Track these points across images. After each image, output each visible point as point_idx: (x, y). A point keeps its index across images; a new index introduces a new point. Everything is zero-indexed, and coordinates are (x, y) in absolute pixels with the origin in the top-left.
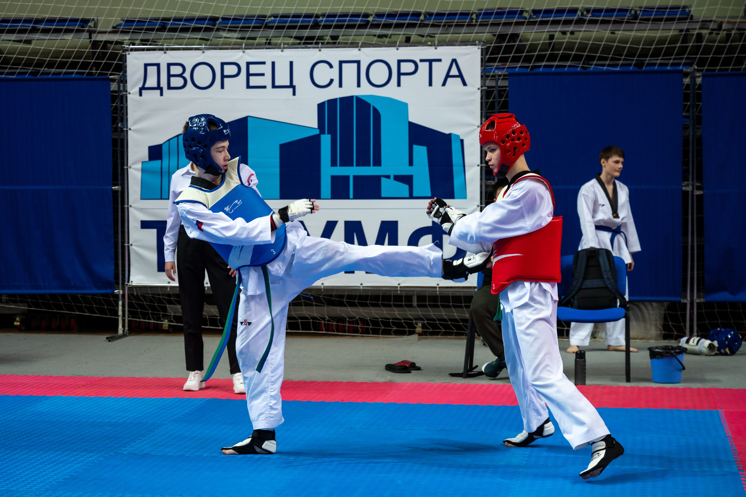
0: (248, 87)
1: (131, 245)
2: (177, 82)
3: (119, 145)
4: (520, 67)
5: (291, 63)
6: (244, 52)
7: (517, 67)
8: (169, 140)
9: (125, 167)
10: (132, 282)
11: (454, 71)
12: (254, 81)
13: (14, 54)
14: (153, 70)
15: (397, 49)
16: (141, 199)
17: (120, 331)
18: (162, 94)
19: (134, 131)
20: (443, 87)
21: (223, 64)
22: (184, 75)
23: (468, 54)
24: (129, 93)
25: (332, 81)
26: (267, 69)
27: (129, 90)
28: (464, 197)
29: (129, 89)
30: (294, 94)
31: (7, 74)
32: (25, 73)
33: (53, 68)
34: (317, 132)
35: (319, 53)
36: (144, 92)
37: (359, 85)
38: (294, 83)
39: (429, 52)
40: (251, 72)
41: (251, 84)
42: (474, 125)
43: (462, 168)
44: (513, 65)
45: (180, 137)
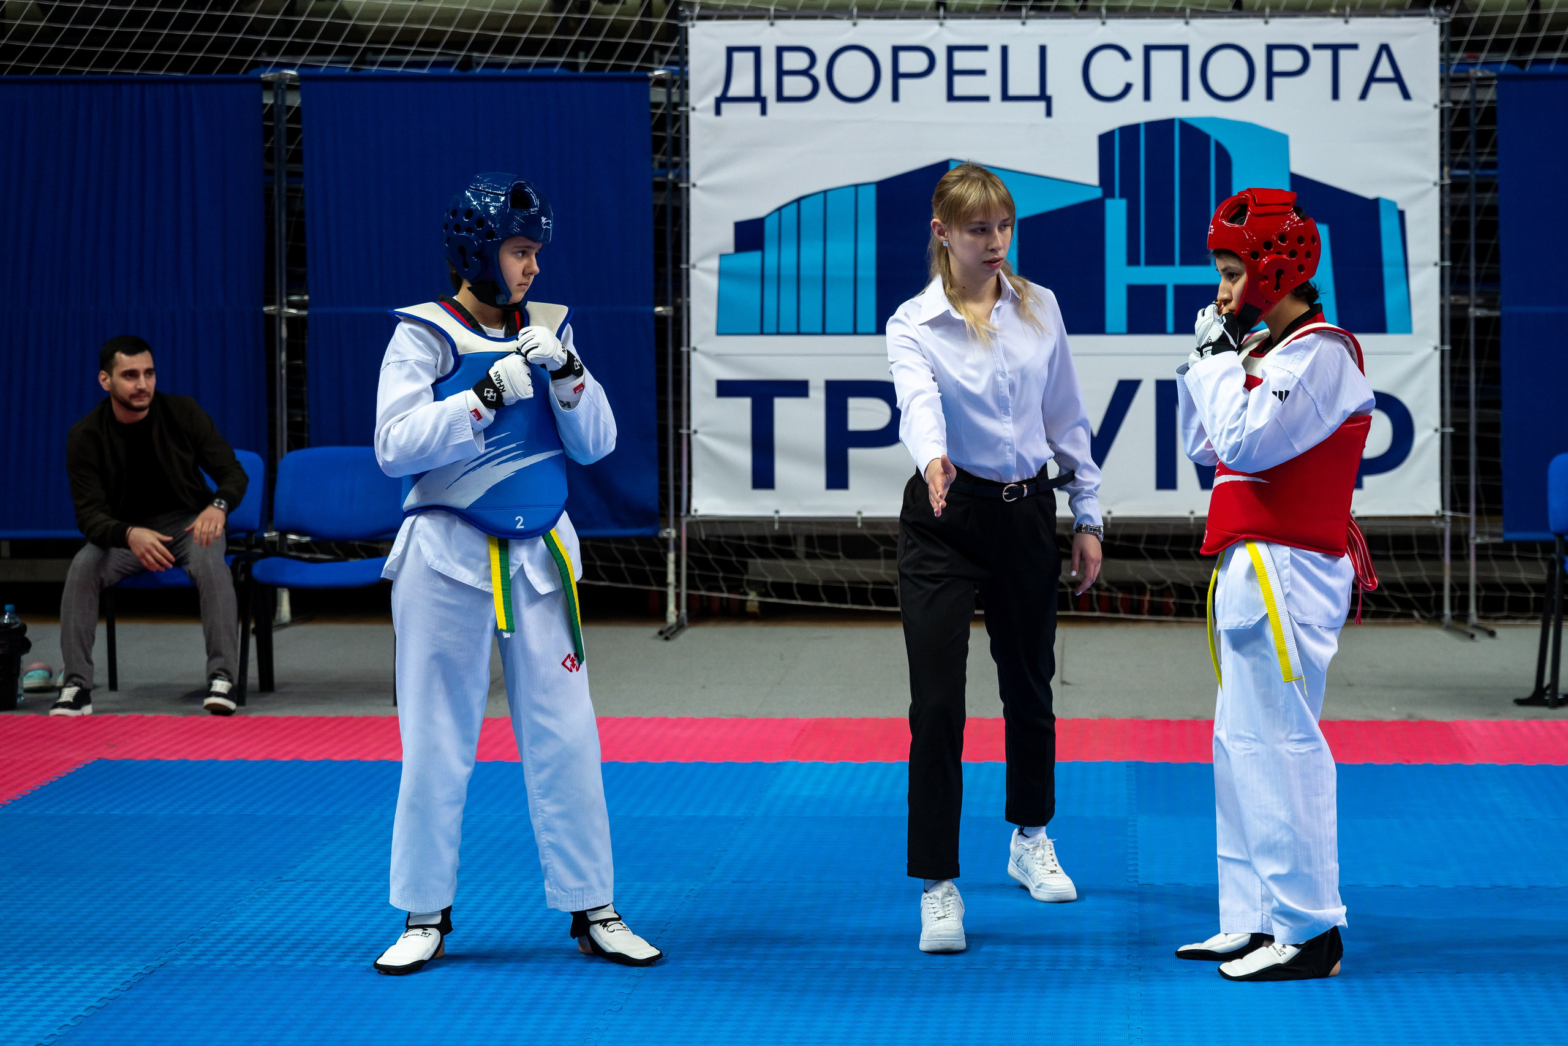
0: (951, 97)
1: (695, 432)
2: (796, 86)
3: (669, 219)
4: (1509, 62)
5: (1043, 50)
6: (941, 25)
7: (1501, 62)
8: (779, 209)
9: (684, 266)
10: (696, 511)
11: (1384, 69)
12: (962, 85)
13: (399, 20)
14: (745, 61)
15: (1266, 23)
16: (718, 334)
17: (672, 616)
18: (764, 112)
19: (702, 188)
20: (1363, 103)
21: (896, 50)
22: (814, 72)
23: (1412, 34)
24: (694, 109)
25: (1128, 87)
26: (990, 61)
27: (692, 103)
28: (1406, 328)
29: (692, 101)
30: (1049, 113)
31: (410, 65)
32: (449, 64)
33: (510, 54)
34: (1098, 193)
35: (1102, 27)
36: (725, 106)
37: (1185, 96)
38: (1049, 92)
39: (1332, 29)
40: (957, 66)
41: (957, 92)
42: (1425, 181)
43: (1402, 270)
44: (1495, 57)
45: (803, 202)
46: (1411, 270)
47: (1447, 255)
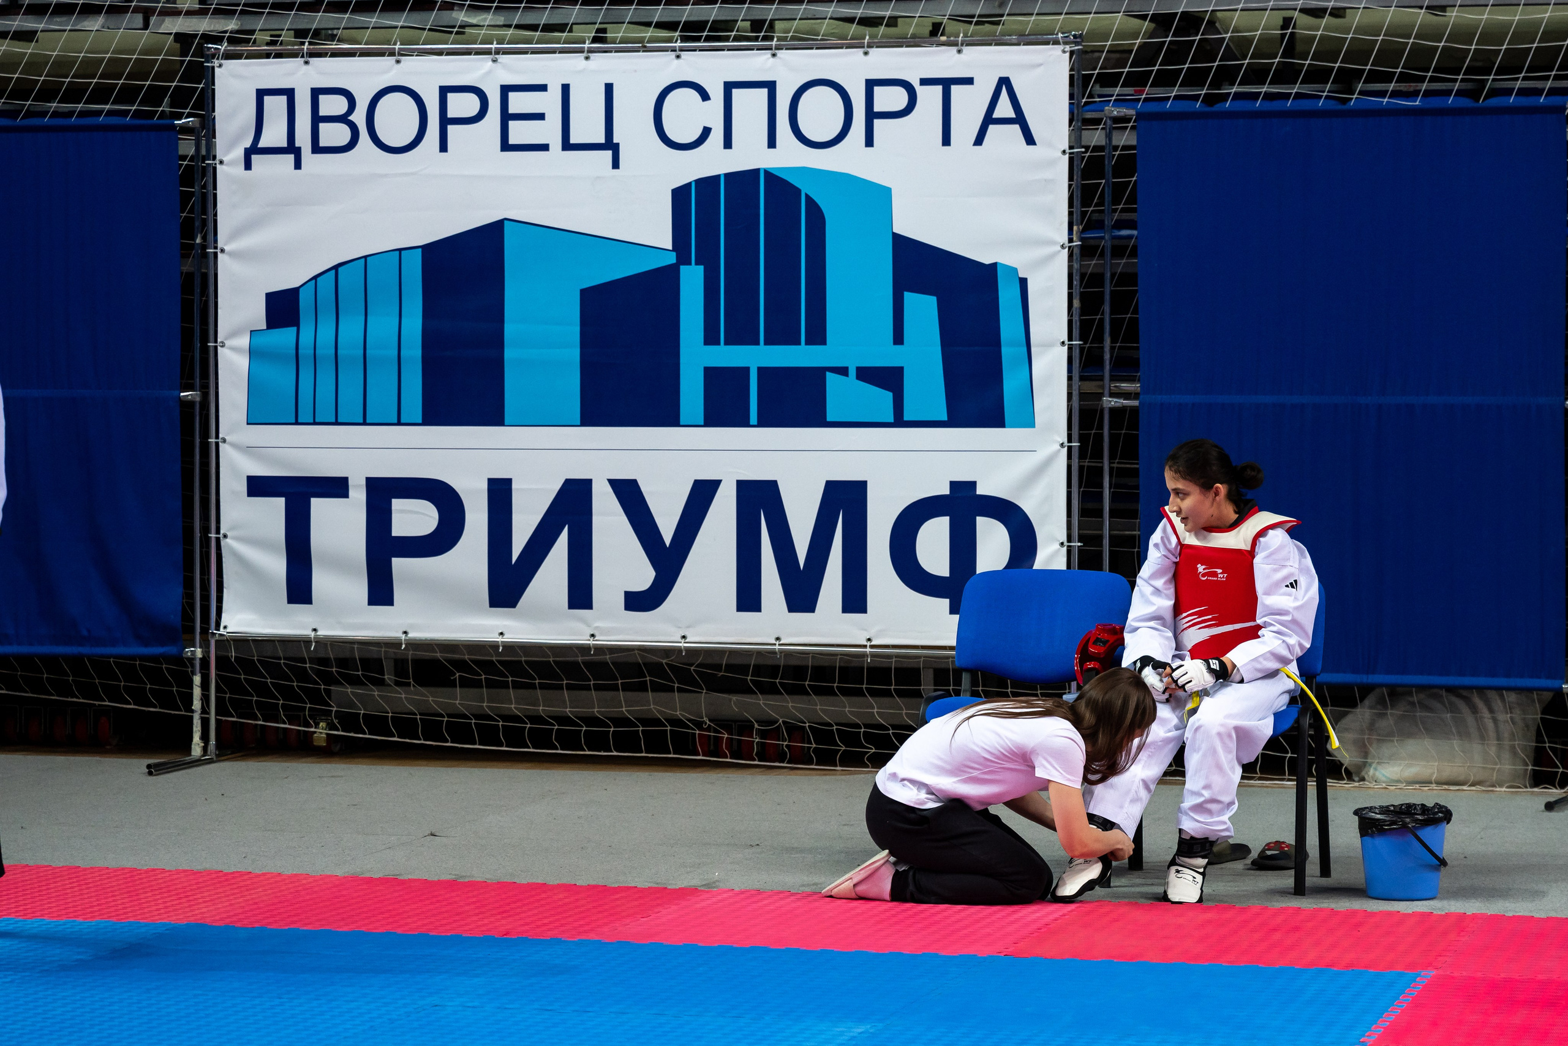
0: (506, 146)
1: (225, 536)
2: (334, 134)
3: (197, 290)
4: (1176, 97)
5: (609, 88)
6: (494, 61)
7: (1168, 98)
8: (315, 278)
9: (211, 344)
10: (225, 627)
11: (1004, 109)
12: (519, 132)
14: (276, 106)
15: (866, 54)
16: (248, 424)
17: (197, 749)
18: (298, 165)
19: (230, 254)
20: (978, 148)
22: (352, 118)
23: (1039, 65)
24: (221, 162)
25: (706, 132)
26: (551, 103)
27: (219, 155)
28: (1029, 421)
29: (221, 153)
30: (616, 164)
33: (53, 100)
34: (672, 259)
35: (676, 62)
36: (254, 158)
37: (772, 143)
38: (616, 139)
39: (942, 61)
40: (512, 109)
41: (513, 140)
42: (1054, 243)
43: (1025, 349)
44: (1160, 92)
45: (340, 269)
46: (1033, 350)
47: (1076, 332)
